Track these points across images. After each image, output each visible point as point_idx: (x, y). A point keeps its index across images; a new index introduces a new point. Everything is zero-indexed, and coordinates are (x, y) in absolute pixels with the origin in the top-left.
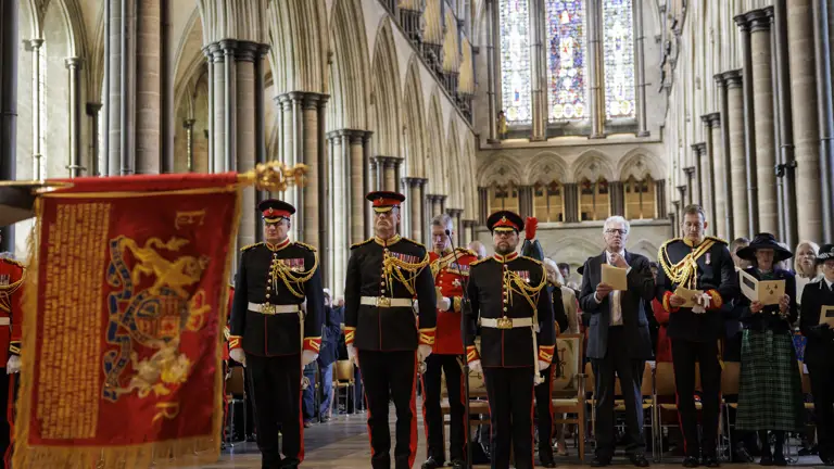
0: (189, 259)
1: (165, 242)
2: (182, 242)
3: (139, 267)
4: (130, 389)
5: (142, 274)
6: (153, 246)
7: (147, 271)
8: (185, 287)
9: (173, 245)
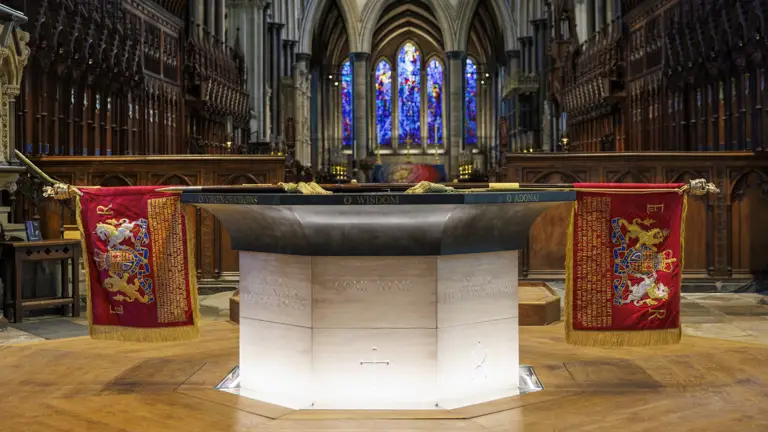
0: (656, 230)
1: (643, 220)
2: (651, 221)
3: (628, 235)
4: (628, 301)
5: (630, 239)
6: (637, 224)
7: (633, 236)
8: (655, 245)
9: (647, 222)
